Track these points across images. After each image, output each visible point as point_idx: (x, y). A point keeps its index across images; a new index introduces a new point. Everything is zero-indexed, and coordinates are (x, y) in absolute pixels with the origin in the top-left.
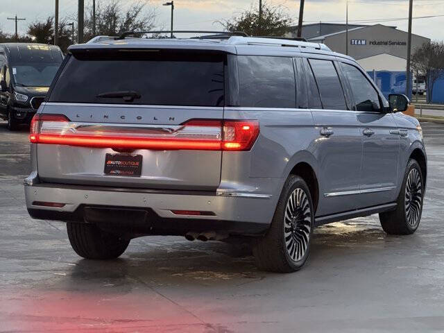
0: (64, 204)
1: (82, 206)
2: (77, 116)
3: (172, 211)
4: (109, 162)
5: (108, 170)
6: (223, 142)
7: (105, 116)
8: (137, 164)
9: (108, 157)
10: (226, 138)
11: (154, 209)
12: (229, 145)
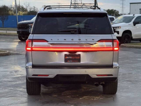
0: (49, 75)
1: (57, 75)
2: (51, 40)
3: (96, 75)
4: (66, 57)
5: (66, 60)
6: (113, 48)
7: (64, 39)
8: (79, 57)
9: (66, 55)
10: (114, 46)
11: (89, 74)
12: (116, 49)
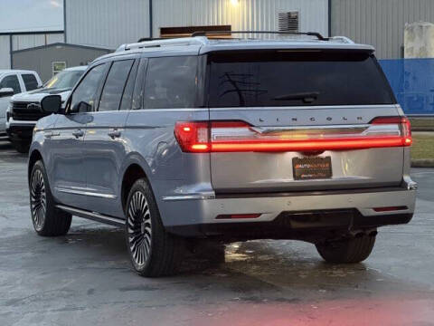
0: (259, 214)
2: (261, 120)
3: (374, 209)
4: (297, 166)
6: (403, 138)
7: (293, 119)
8: (327, 165)
10: (405, 135)
12: (407, 141)
